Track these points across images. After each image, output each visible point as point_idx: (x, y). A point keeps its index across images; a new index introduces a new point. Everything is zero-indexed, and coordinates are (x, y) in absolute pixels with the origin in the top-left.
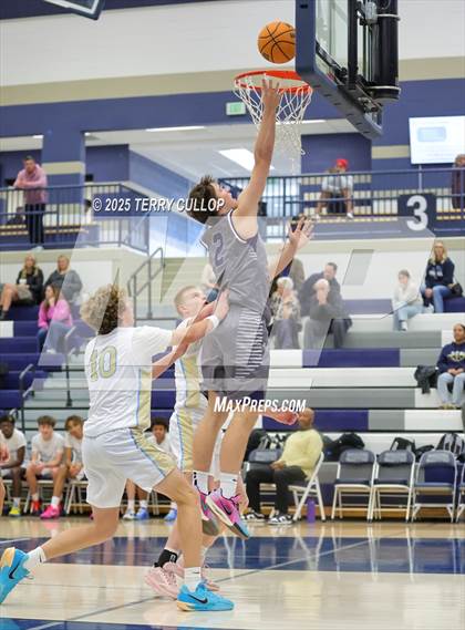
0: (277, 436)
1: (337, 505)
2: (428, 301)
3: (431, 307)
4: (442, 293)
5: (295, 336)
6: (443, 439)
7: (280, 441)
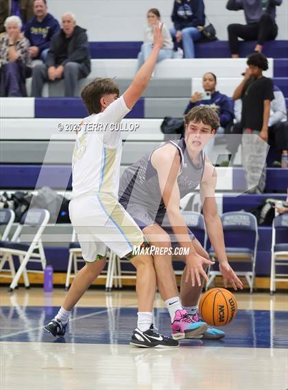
0: (5, 195)
1: (73, 272)
2: (178, 44)
3: (180, 51)
4: (193, 35)
5: (22, 82)
6: (192, 199)
7: (8, 199)
